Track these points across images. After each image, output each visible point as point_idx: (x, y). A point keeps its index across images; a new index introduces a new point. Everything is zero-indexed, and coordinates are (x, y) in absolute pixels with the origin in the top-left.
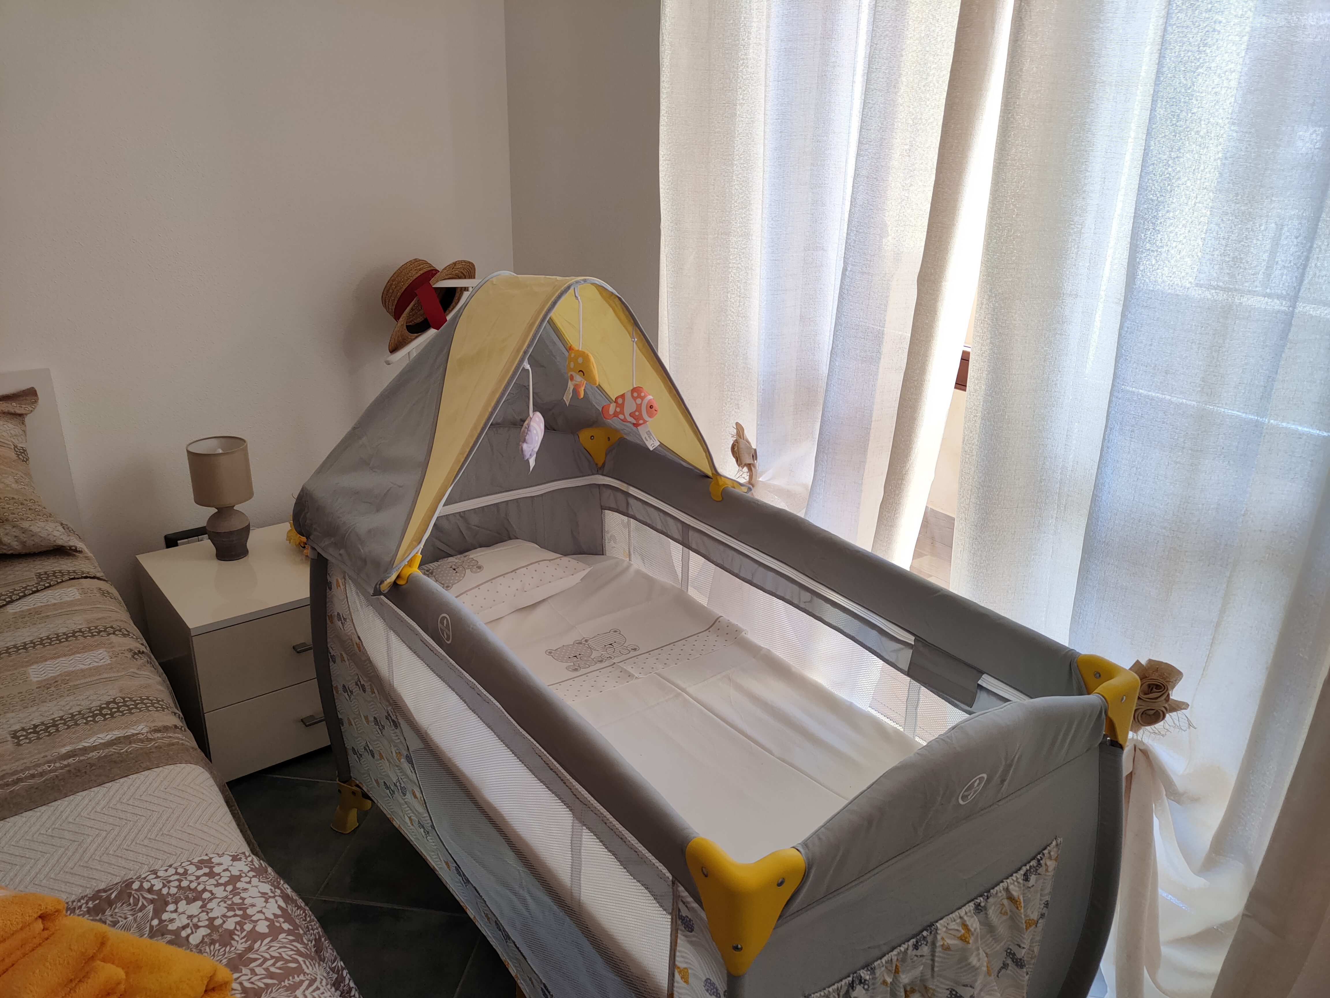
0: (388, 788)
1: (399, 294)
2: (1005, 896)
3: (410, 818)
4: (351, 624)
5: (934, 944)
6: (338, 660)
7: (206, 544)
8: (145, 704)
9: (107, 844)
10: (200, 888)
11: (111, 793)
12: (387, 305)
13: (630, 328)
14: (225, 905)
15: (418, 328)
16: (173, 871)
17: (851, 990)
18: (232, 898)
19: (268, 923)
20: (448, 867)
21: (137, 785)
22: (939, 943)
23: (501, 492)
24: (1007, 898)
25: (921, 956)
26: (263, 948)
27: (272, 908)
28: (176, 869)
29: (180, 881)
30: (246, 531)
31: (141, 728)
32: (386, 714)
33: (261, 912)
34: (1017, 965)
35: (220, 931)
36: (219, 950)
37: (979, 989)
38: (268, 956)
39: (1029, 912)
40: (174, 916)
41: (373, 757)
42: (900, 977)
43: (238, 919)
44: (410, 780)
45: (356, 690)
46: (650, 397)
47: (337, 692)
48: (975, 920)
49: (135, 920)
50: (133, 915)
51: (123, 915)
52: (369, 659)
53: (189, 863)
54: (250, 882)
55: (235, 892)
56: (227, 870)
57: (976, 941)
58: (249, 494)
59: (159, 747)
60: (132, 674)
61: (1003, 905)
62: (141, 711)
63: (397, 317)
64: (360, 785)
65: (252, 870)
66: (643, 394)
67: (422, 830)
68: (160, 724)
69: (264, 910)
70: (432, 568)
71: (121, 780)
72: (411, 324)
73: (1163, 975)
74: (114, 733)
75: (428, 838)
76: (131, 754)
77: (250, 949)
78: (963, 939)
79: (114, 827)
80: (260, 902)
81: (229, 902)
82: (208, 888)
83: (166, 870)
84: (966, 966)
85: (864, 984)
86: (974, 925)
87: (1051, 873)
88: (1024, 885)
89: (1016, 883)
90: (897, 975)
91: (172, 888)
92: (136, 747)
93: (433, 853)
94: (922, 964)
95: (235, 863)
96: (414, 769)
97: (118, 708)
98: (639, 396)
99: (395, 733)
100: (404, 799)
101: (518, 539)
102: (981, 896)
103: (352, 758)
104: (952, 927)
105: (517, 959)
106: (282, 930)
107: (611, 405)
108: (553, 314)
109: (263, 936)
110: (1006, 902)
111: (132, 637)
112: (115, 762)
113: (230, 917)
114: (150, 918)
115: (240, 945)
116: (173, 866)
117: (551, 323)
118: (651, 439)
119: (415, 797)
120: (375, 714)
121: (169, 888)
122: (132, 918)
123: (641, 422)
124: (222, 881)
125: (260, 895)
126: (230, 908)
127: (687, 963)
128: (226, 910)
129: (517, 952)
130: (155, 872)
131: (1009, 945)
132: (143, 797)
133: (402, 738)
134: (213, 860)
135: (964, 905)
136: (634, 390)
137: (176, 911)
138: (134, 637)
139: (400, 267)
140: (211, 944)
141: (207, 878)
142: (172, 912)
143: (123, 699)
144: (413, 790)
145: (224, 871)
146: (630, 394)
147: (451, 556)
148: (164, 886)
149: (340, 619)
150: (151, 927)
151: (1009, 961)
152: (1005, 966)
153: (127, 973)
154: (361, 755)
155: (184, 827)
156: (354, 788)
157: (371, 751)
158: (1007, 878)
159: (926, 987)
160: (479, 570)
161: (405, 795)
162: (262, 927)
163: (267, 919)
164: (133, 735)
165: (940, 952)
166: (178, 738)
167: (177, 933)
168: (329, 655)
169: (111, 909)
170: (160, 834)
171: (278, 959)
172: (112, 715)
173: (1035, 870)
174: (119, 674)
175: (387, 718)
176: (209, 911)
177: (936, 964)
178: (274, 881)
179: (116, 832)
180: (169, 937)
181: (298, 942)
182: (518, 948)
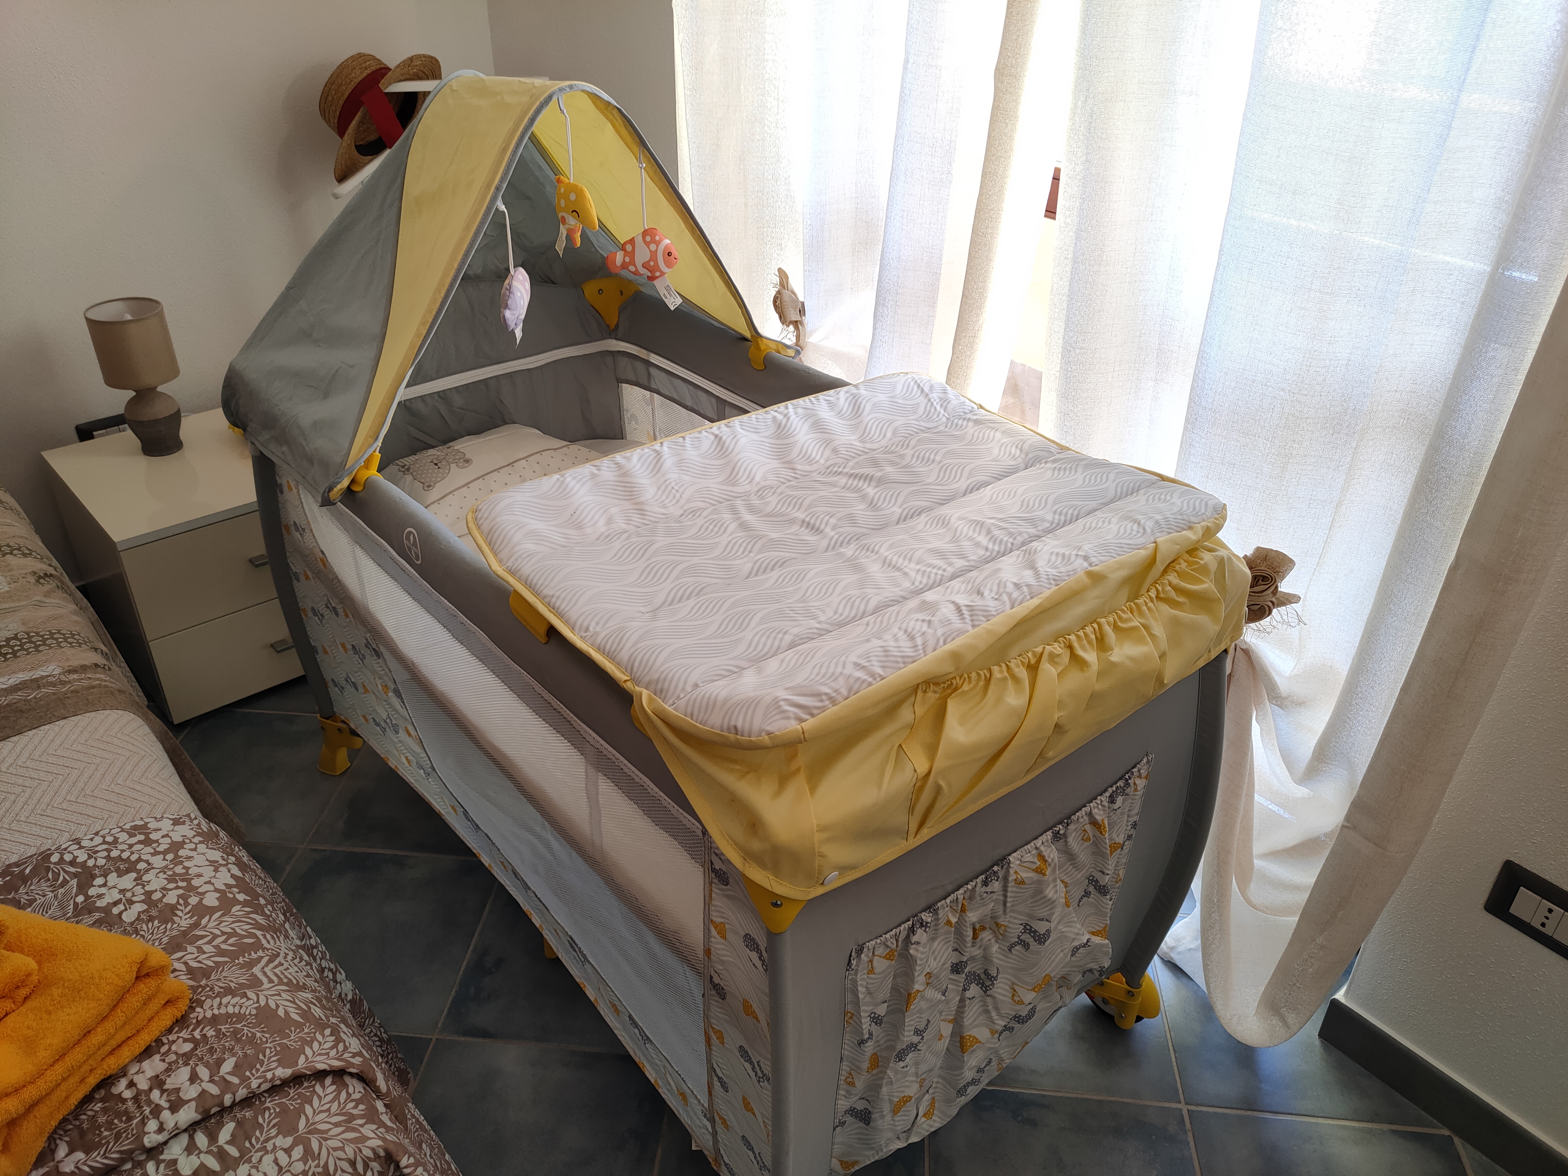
0: (378, 725)
1: (341, 102)
2: (1087, 821)
3: (406, 758)
4: (311, 535)
5: (1006, 879)
6: (302, 577)
7: (127, 436)
8: (56, 639)
9: (17, 809)
10: (134, 858)
11: (18, 750)
12: (327, 118)
13: (636, 149)
14: (166, 876)
15: (371, 149)
16: (100, 840)
17: (911, 935)
18: (173, 868)
19: (218, 895)
20: (455, 811)
21: (50, 738)
22: (1012, 877)
23: (489, 365)
24: (1090, 823)
25: (991, 893)
26: (211, 925)
27: (224, 878)
28: (104, 837)
29: (109, 851)
30: (175, 418)
31: (51, 669)
32: (365, 641)
33: (209, 882)
34: (1100, 893)
35: (160, 906)
36: (158, 927)
37: (1056, 921)
38: (218, 932)
39: (1114, 835)
40: (103, 890)
41: (357, 689)
42: (966, 915)
43: (181, 892)
44: (402, 717)
45: (327, 613)
46: (667, 241)
47: (306, 615)
48: (1052, 850)
49: (56, 897)
50: (52, 892)
51: (40, 893)
52: (337, 577)
53: (120, 829)
54: (195, 849)
55: (177, 861)
56: (167, 836)
57: (1054, 870)
58: (174, 372)
59: (75, 692)
60: (37, 603)
61: (1085, 831)
62: (51, 648)
63: (341, 134)
64: (346, 721)
65: (198, 834)
66: (657, 238)
67: (422, 771)
68: (75, 663)
69: (213, 881)
70: (408, 464)
71: (30, 732)
72: (362, 143)
73: (1255, 892)
74: (19, 676)
75: (429, 780)
76: (41, 700)
77: (196, 925)
78: (1039, 871)
79: (24, 788)
80: (208, 872)
81: (170, 873)
82: (143, 857)
83: (92, 839)
84: (1042, 899)
85: (926, 926)
86: (1052, 856)
87: (1140, 793)
88: (1109, 808)
89: (1100, 806)
90: (963, 914)
91: (99, 859)
92: (47, 692)
93: (437, 797)
94: (993, 901)
95: (177, 828)
96: (404, 704)
97: (22, 645)
98: (653, 241)
99: (379, 663)
100: (397, 738)
101: (515, 423)
102: (1061, 823)
103: (334, 691)
104: (1027, 860)
105: (540, 910)
106: (236, 902)
107: (618, 253)
108: (536, 128)
109: (211, 911)
110: (1088, 828)
111: (35, 557)
112: (21, 711)
113: (171, 890)
114: (73, 894)
115: (183, 921)
116: (100, 834)
117: (534, 139)
118: (671, 295)
119: (410, 735)
120: (353, 641)
121: (96, 859)
122: (53, 894)
123: (658, 274)
124: (161, 849)
125: (209, 864)
126: (170, 880)
127: (723, 917)
128: (166, 882)
129: (538, 903)
130: (77, 841)
131: (1092, 872)
132: (59, 752)
133: (387, 671)
134: (149, 826)
135: (1042, 834)
136: (645, 233)
137: (105, 885)
138: (39, 557)
139: (339, 64)
140: (149, 921)
141: (142, 846)
142: (100, 886)
143: (28, 634)
144: (406, 727)
145: (163, 837)
146: (640, 237)
147: (433, 447)
148: (90, 857)
149: (297, 529)
150: (76, 904)
151: (1091, 889)
152: (1087, 894)
153: (39, 963)
154: (343, 688)
155: (112, 786)
156: (340, 725)
157: (354, 684)
158: (1091, 802)
159: (997, 924)
160: (466, 465)
161: (397, 733)
162: (211, 900)
163: (217, 890)
164: (42, 677)
165: (1013, 886)
166: (98, 679)
167: (107, 910)
168: (291, 571)
169: (26, 886)
170: (82, 796)
171: (230, 935)
172: (14, 653)
173: (1123, 791)
174: (22, 603)
175: (366, 646)
176: (145, 884)
177: (1009, 900)
178: (227, 848)
179: (27, 795)
180: (97, 915)
181: (258, 914)
182: (539, 899)
